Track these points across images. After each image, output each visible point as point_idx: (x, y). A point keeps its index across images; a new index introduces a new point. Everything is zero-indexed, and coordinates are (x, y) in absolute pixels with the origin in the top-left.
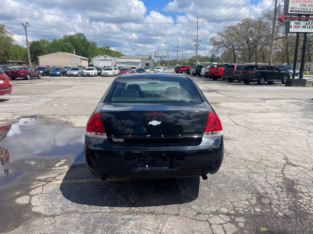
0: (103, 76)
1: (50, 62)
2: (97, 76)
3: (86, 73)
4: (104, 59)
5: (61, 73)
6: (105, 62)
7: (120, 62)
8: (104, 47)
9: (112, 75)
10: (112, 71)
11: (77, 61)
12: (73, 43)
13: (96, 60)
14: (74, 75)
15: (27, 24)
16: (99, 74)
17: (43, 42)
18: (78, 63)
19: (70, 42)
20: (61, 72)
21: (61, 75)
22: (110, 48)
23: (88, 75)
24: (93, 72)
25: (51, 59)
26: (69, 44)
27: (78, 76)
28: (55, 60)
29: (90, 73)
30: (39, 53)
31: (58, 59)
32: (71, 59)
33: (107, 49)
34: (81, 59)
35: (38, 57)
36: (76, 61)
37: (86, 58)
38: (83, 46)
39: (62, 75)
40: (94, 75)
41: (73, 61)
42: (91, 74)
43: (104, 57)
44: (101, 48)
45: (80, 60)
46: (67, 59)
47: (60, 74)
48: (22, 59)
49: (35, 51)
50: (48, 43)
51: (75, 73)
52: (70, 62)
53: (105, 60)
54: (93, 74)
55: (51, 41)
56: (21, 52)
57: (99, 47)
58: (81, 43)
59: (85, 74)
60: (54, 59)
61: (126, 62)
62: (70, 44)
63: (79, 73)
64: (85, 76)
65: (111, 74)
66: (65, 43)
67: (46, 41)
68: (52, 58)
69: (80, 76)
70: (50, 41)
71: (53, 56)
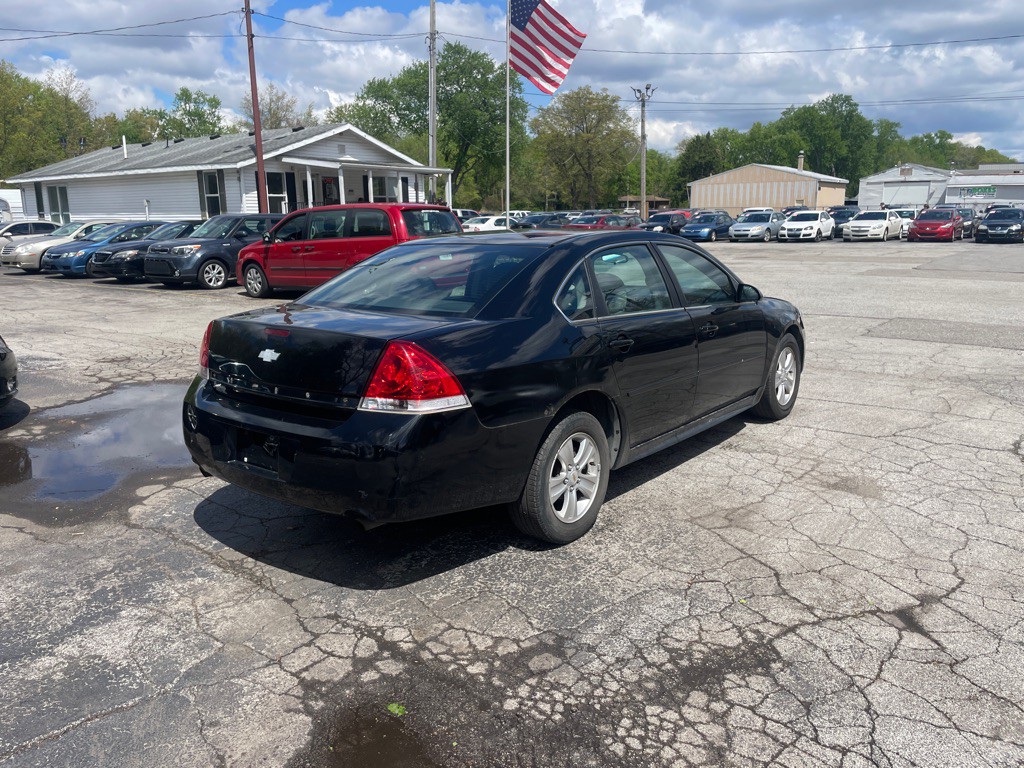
0: (847, 240)
1: (721, 198)
2: (828, 238)
3: (789, 230)
4: (902, 178)
5: (715, 230)
6: (903, 188)
7: (963, 189)
8: (928, 136)
9: (881, 236)
10: (885, 223)
11: (803, 191)
12: (810, 133)
13: (868, 183)
14: (749, 237)
15: (647, 89)
16: (838, 234)
17: (724, 136)
18: (806, 197)
19: (801, 128)
20: (716, 227)
21: (714, 237)
22: (950, 137)
23: (795, 238)
24: (812, 228)
25: (725, 189)
26: (794, 135)
27: (761, 240)
28: (735, 192)
29: (801, 230)
30: (705, 170)
31: (745, 188)
32: (785, 186)
33: (938, 141)
34: (820, 182)
35: (688, 185)
36: (799, 192)
37: (838, 180)
38: (844, 137)
39: (716, 236)
40: (813, 236)
41: (793, 191)
42: (803, 232)
43: (903, 172)
44: (915, 141)
45: (814, 185)
46: (772, 187)
47: (710, 233)
48: (661, 190)
49: (696, 167)
50: (737, 136)
51: (755, 229)
52: (782, 195)
53: (902, 182)
54: (810, 235)
55: (744, 131)
56: (660, 171)
57: (908, 138)
58: (837, 127)
59: (785, 232)
60: (732, 189)
61: (989, 188)
62: (798, 136)
63: (768, 229)
64: (785, 241)
65: (876, 231)
66: (784, 134)
67: (732, 132)
68: (728, 187)
69: (771, 240)
70: (741, 132)
71: (732, 177)
